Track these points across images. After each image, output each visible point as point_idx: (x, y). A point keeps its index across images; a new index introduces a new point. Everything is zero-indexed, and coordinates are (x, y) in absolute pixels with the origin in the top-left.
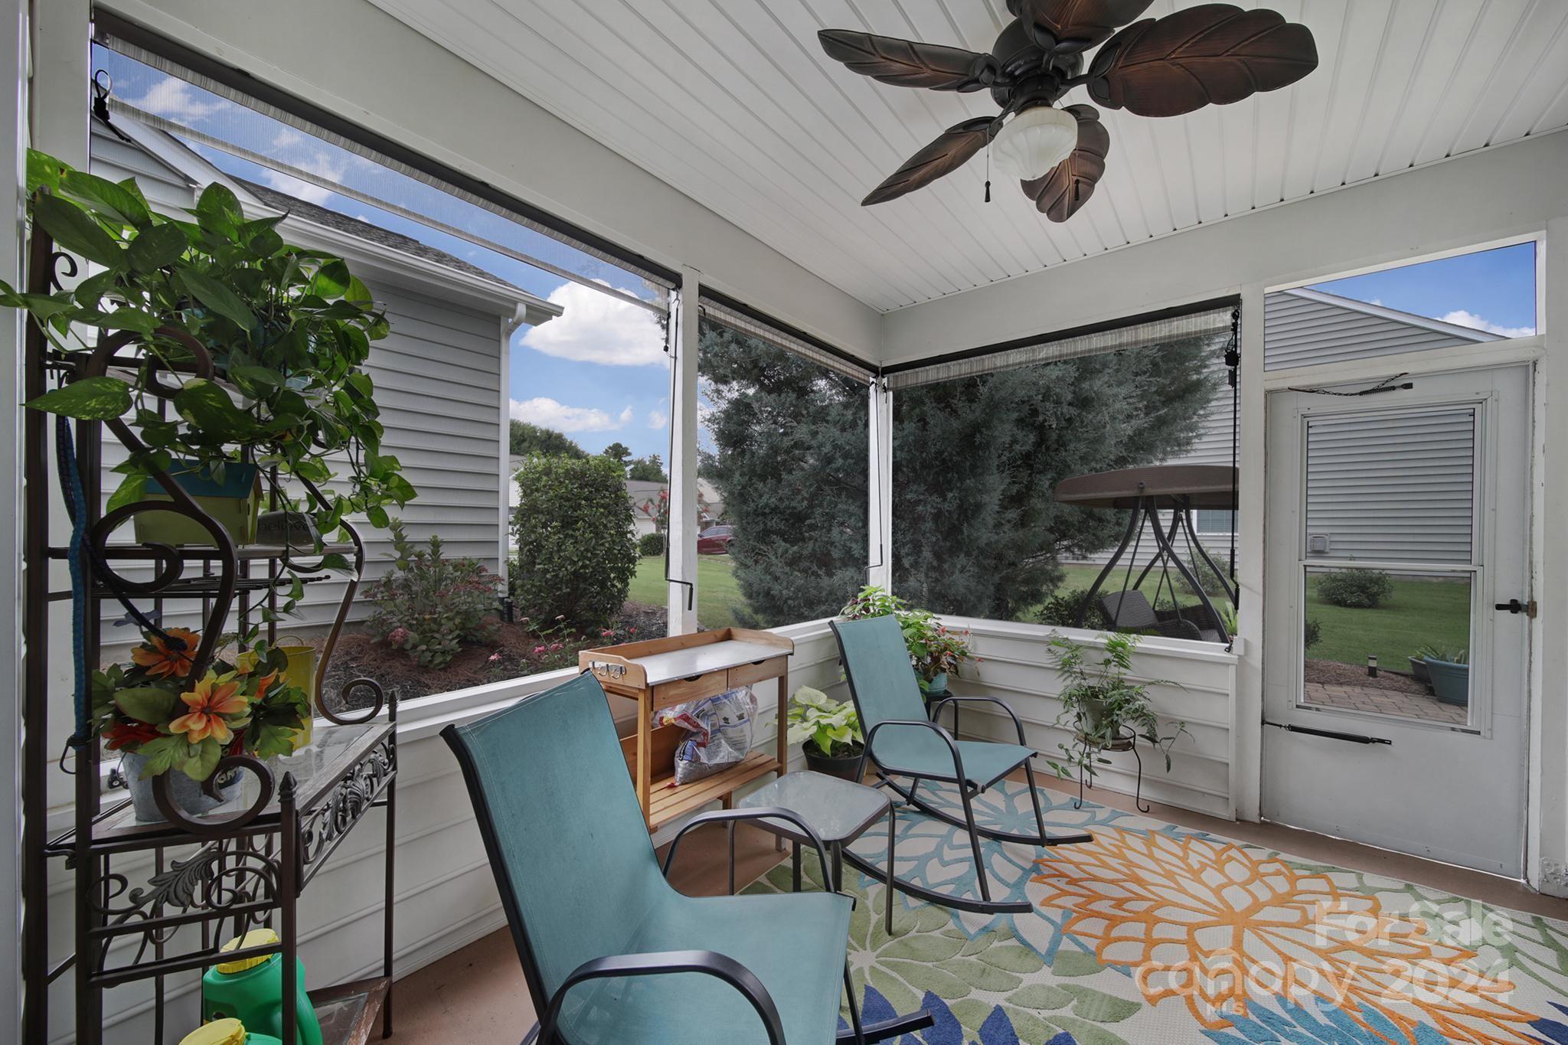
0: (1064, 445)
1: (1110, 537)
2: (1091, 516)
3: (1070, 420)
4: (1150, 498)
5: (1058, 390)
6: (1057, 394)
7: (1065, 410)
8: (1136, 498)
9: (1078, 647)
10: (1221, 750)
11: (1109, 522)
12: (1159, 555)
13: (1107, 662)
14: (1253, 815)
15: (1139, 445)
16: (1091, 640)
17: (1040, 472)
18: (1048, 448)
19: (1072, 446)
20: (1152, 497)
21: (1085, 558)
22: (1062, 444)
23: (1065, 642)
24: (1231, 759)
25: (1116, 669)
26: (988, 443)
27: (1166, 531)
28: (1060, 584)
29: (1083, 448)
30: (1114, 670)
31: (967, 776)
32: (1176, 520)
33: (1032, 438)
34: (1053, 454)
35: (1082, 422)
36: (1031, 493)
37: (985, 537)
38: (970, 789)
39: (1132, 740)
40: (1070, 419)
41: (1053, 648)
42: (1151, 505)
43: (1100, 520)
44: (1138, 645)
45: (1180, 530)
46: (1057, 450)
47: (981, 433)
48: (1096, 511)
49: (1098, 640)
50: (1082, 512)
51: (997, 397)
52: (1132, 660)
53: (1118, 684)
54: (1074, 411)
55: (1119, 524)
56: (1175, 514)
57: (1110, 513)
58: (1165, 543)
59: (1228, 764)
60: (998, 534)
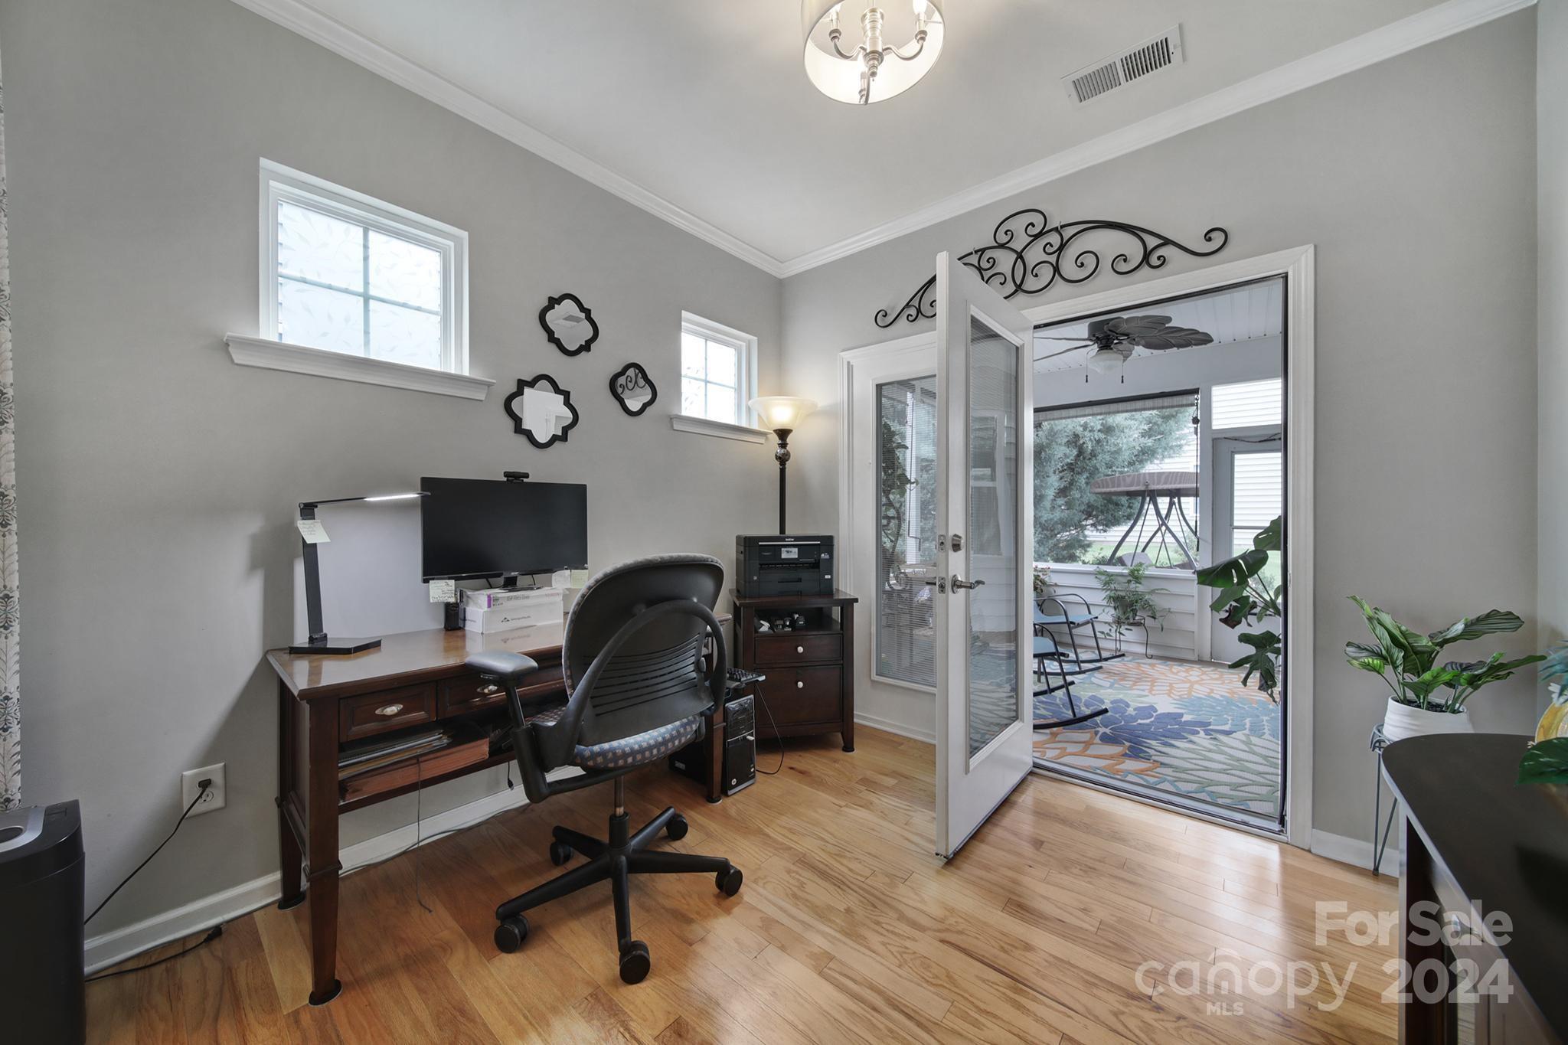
0: (1095, 456)
1: (1124, 516)
2: (1110, 501)
3: (1098, 441)
4: (1152, 491)
5: (1092, 424)
6: (1091, 427)
7: (1096, 436)
8: (1144, 491)
9: (1112, 575)
10: (1190, 625)
11: (1123, 506)
12: (1159, 529)
13: (1129, 582)
14: (1207, 657)
15: (1145, 454)
16: (1120, 571)
17: (1078, 473)
18: (1084, 458)
19: (1100, 457)
20: (1154, 490)
21: (1105, 531)
22: (1093, 455)
23: (1104, 573)
24: (1196, 630)
25: (1134, 586)
26: (1050, 458)
27: (1164, 513)
28: (1088, 549)
29: (1108, 458)
30: (1133, 586)
31: (1070, 620)
32: (1171, 504)
33: (1075, 452)
34: (1087, 462)
35: (1107, 442)
36: (1073, 487)
37: (1046, 516)
38: (1072, 625)
39: (1142, 622)
40: (1099, 439)
41: (1098, 576)
42: (1153, 495)
43: (1117, 504)
44: (1146, 572)
45: (1174, 511)
46: (1090, 459)
47: (1045, 451)
48: (1114, 498)
49: (1124, 571)
50: (1103, 499)
51: (1056, 430)
52: (1143, 581)
53: (1135, 593)
54: (1102, 436)
55: (1130, 507)
56: (1171, 500)
57: (1124, 500)
58: (1163, 521)
59: (1194, 632)
60: (1052, 514)
